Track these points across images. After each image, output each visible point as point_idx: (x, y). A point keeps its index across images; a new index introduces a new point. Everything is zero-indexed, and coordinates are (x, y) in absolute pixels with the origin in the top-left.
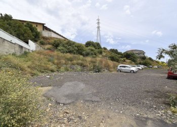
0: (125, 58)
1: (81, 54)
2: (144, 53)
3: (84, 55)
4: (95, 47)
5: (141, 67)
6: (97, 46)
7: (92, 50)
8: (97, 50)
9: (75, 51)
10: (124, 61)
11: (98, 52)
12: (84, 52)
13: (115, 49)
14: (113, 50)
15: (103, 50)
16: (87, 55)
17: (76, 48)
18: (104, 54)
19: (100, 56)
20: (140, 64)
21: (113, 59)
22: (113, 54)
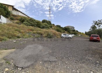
0: (65, 31)
1: (39, 27)
2: (74, 28)
3: (41, 28)
4: (48, 23)
5: (73, 35)
6: (49, 23)
7: (46, 25)
8: (49, 25)
9: (35, 25)
10: (64, 32)
11: (50, 26)
12: (41, 26)
13: (59, 25)
14: (58, 25)
15: (52, 25)
16: (43, 28)
17: (36, 23)
18: (53, 28)
19: (51, 29)
20: (72, 34)
21: (58, 31)
22: (58, 28)
